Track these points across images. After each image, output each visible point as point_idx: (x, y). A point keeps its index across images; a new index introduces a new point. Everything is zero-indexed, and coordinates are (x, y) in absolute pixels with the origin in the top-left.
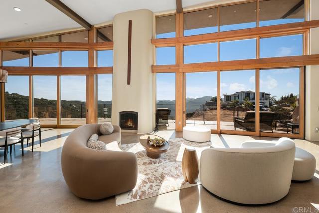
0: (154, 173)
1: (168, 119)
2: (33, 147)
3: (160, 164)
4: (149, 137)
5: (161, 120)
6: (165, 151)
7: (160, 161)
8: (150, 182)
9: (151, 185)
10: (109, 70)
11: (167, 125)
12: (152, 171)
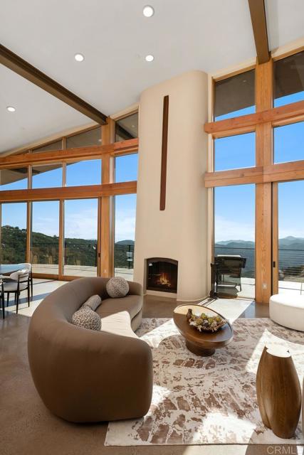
0: (194, 389)
1: (239, 277)
2: (17, 307)
3: (211, 370)
4: (190, 311)
5: (226, 277)
6: (221, 344)
7: (211, 365)
8: (182, 408)
9: (183, 417)
10: (131, 187)
11: (238, 287)
12: (190, 382)
